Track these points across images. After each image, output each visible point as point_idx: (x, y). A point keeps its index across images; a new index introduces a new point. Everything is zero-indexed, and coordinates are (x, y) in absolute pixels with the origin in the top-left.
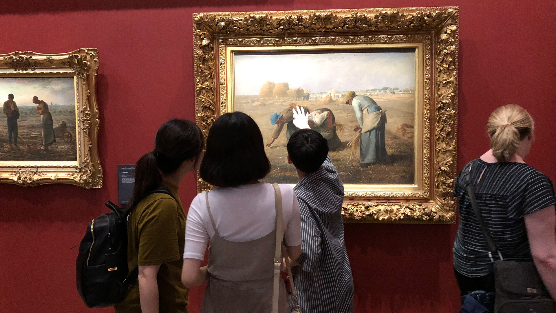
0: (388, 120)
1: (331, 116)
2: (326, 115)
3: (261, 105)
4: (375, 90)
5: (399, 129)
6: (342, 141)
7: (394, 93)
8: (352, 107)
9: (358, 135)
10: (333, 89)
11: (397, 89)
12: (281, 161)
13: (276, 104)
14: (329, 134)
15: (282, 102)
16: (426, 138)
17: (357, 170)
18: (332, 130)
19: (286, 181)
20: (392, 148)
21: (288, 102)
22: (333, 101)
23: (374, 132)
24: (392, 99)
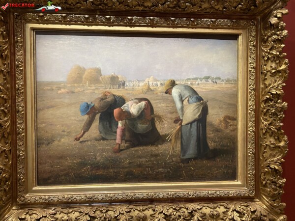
0: (210, 111)
1: (149, 106)
2: (143, 105)
3: (68, 93)
4: (196, 79)
5: (221, 121)
6: (161, 134)
7: (216, 82)
8: (172, 97)
9: (178, 127)
10: (152, 77)
11: (219, 78)
12: (92, 158)
13: (86, 91)
14: (147, 127)
15: (94, 90)
16: (251, 132)
17: (177, 167)
18: (150, 122)
19: (98, 180)
20: (215, 142)
21: (101, 89)
22: (151, 90)
23: (195, 125)
24: (214, 88)
